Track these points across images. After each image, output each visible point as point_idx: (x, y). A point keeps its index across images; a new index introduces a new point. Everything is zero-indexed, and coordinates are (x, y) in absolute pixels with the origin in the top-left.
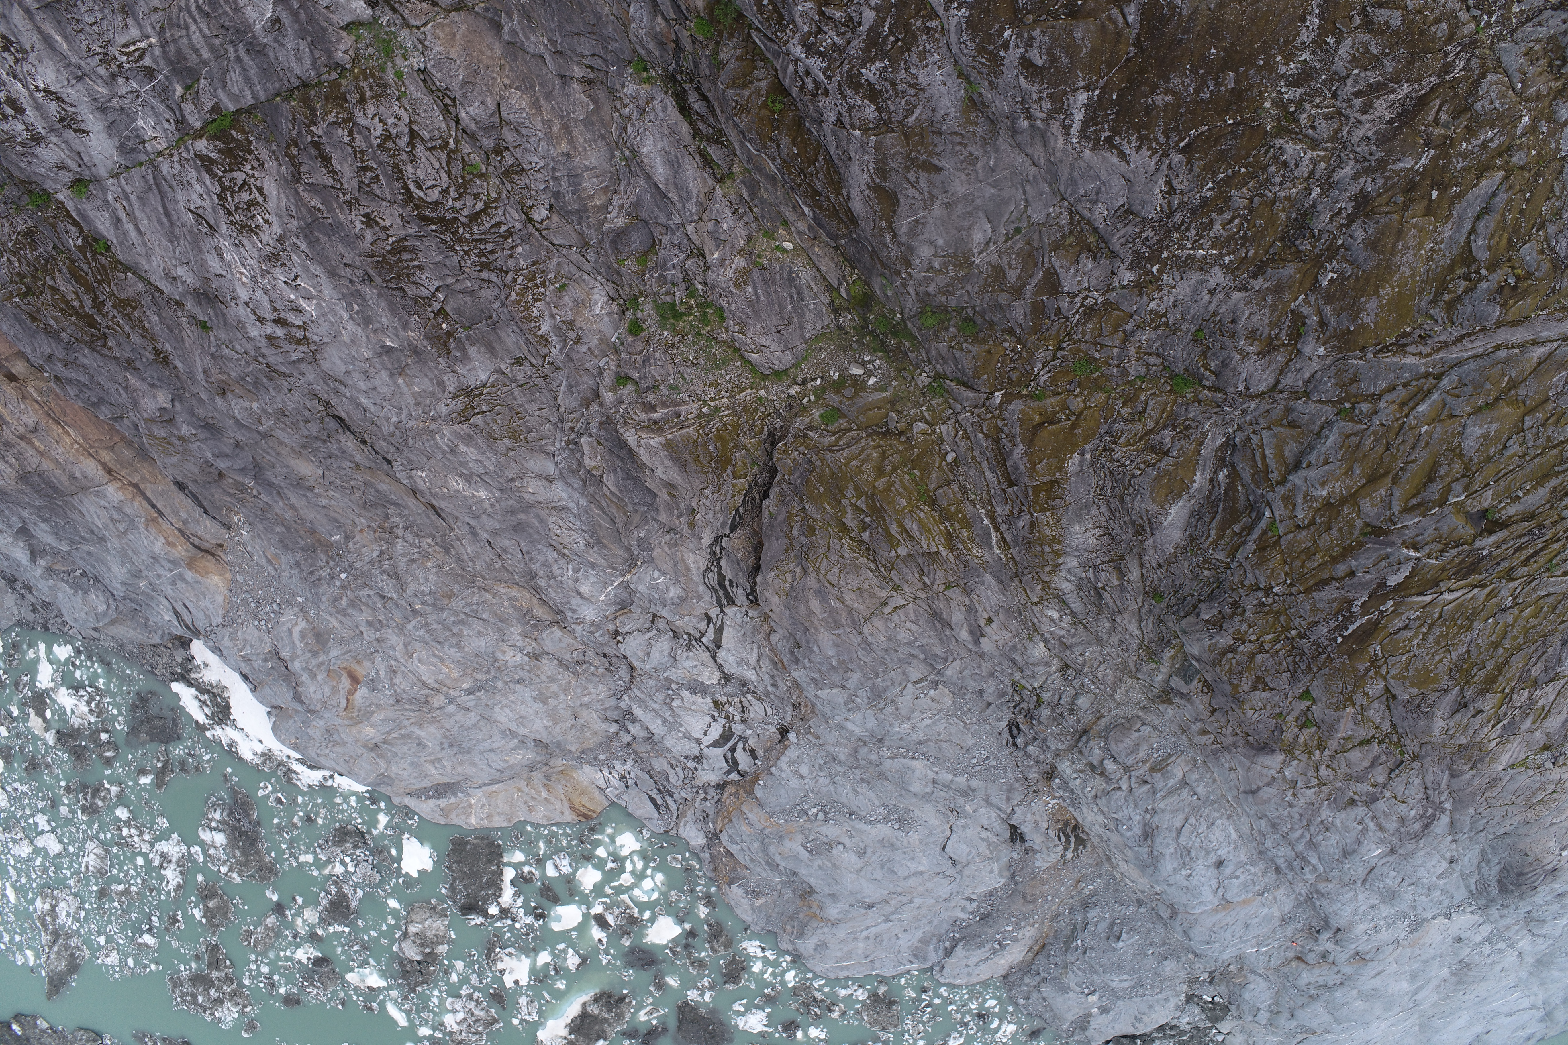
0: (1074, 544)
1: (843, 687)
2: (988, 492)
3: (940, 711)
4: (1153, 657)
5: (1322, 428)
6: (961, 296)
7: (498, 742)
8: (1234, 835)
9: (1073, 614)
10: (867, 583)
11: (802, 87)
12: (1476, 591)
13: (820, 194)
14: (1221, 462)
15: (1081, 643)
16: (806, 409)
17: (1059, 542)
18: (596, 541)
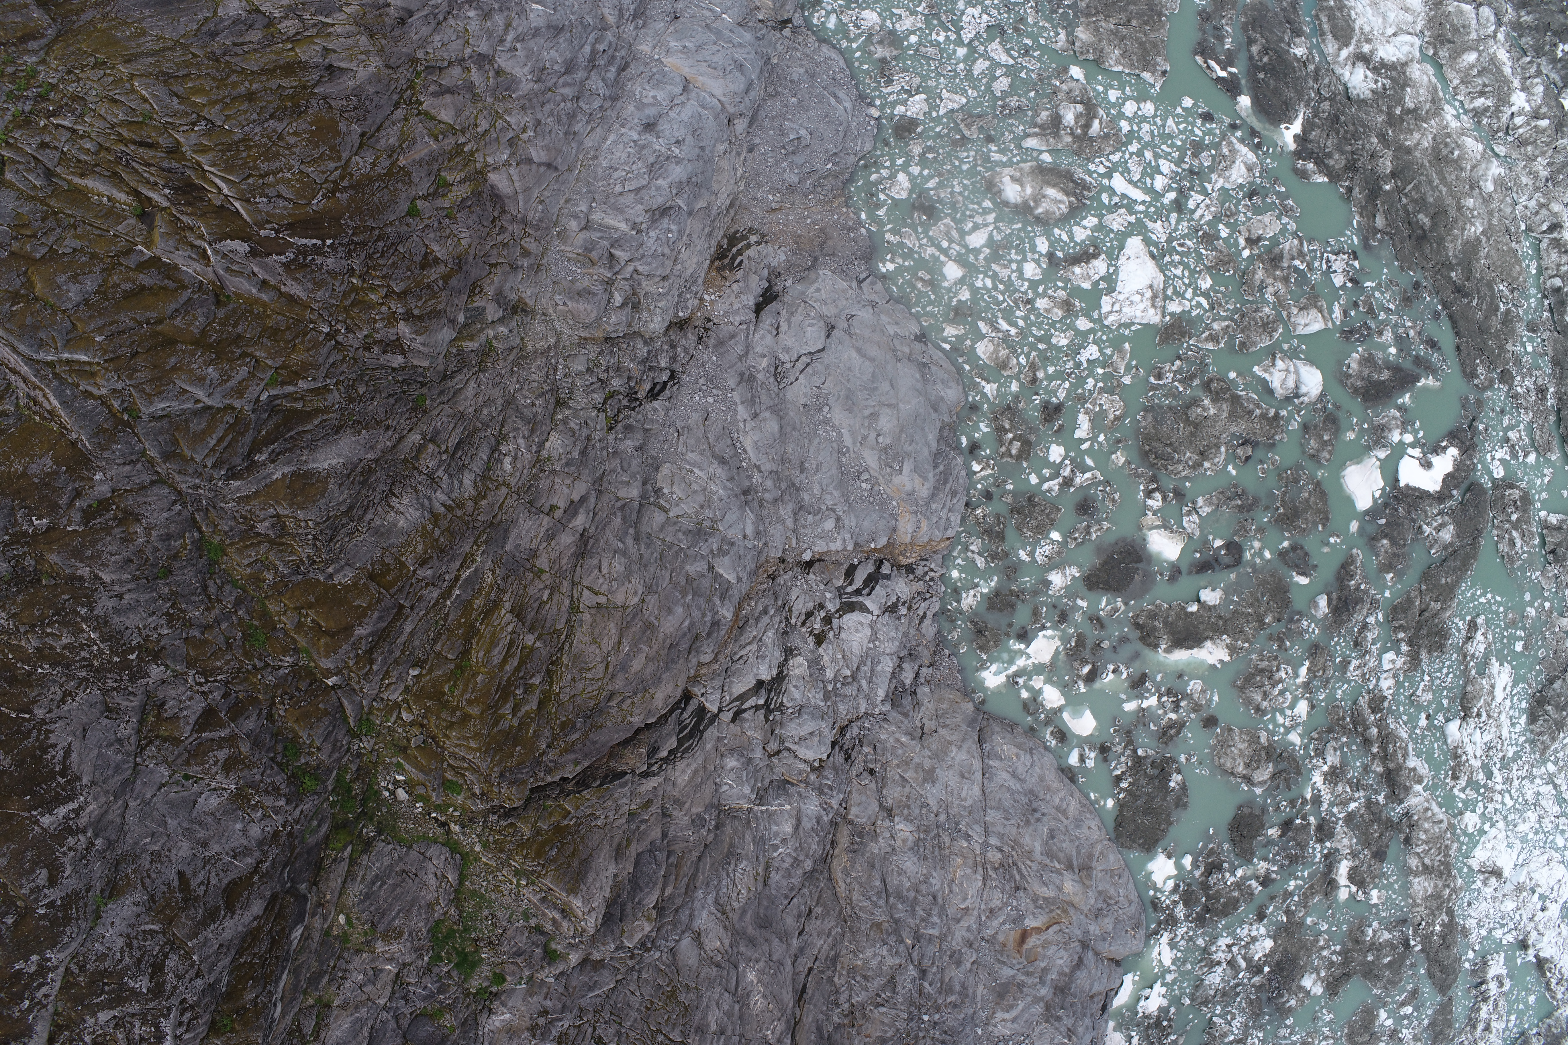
0: (418, 514)
1: (711, 568)
2: (426, 615)
3: (680, 468)
4: (487, 350)
5: (161, 417)
6: (269, 776)
7: (1003, 776)
8: (612, 138)
9: (495, 449)
10: (585, 640)
11: (195, 1018)
12: (206, 168)
13: (273, 938)
14: (252, 466)
15: (522, 416)
16: (464, 809)
17: (424, 528)
18: (732, 856)
